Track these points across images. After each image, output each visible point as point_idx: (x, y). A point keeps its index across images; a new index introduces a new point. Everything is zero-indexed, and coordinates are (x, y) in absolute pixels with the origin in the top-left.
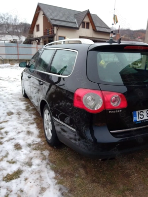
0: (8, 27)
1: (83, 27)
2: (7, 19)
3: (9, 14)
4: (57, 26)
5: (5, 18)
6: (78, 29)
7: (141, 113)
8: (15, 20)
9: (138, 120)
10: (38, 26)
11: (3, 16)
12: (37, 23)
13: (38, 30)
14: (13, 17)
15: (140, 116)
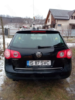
0: (39, 21)
1: (72, 19)
2: (38, 18)
3: (39, 15)
4: (57, 19)
5: (38, 17)
6: (69, 20)
7: (32, 62)
8: (42, 17)
9: (29, 65)
10: (49, 20)
11: (37, 16)
12: (49, 19)
13: (49, 22)
14: (41, 16)
15: (31, 63)
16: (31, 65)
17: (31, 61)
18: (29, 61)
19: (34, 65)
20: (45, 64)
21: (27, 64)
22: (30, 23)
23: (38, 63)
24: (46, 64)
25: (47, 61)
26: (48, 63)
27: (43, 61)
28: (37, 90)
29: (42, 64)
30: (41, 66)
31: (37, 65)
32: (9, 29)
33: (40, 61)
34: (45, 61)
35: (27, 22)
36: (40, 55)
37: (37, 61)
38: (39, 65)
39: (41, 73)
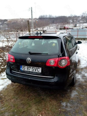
15: (23, 68)
16: (23, 70)
17: (23, 66)
18: (22, 66)
19: (26, 70)
20: (35, 71)
21: (21, 69)
22: (75, 22)
23: (29, 69)
24: (37, 71)
25: (37, 68)
26: (39, 70)
27: (34, 67)
28: (32, 96)
29: (33, 70)
30: (32, 72)
31: (28, 70)
32: (45, 32)
33: (31, 67)
34: (36, 68)
35: (72, 21)
36: (29, 61)
37: (29, 67)
38: (30, 71)
39: (29, 79)
